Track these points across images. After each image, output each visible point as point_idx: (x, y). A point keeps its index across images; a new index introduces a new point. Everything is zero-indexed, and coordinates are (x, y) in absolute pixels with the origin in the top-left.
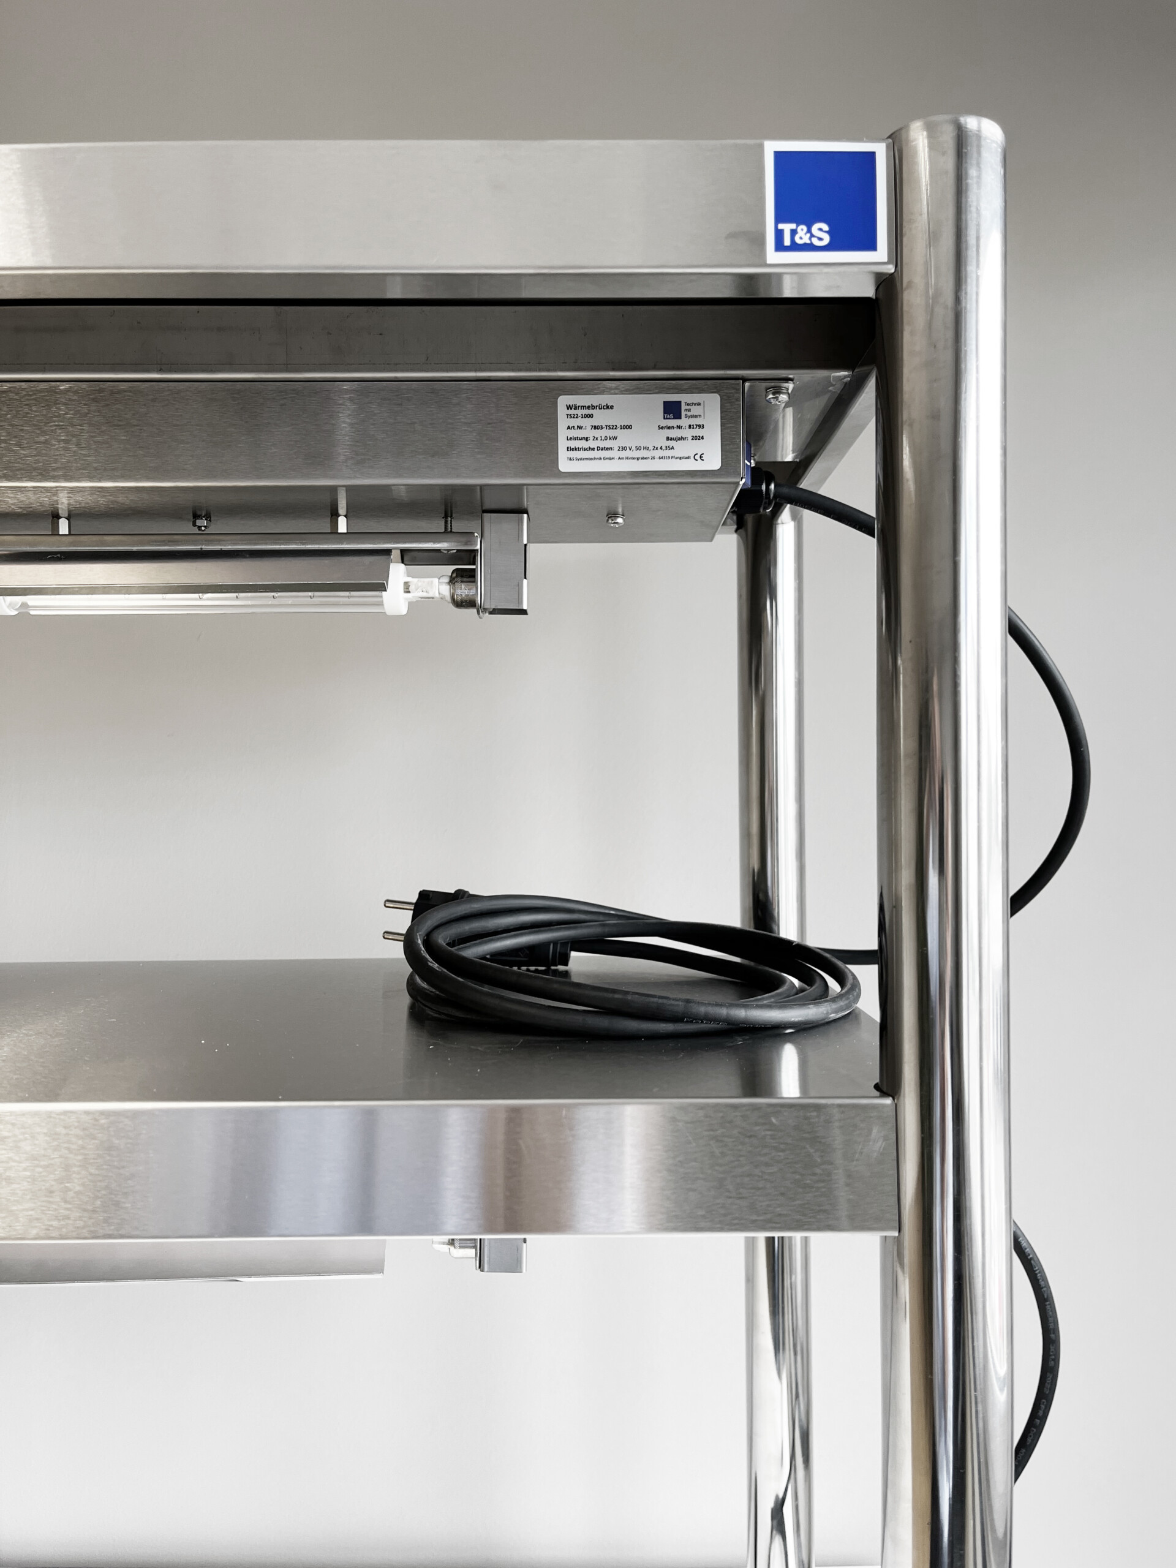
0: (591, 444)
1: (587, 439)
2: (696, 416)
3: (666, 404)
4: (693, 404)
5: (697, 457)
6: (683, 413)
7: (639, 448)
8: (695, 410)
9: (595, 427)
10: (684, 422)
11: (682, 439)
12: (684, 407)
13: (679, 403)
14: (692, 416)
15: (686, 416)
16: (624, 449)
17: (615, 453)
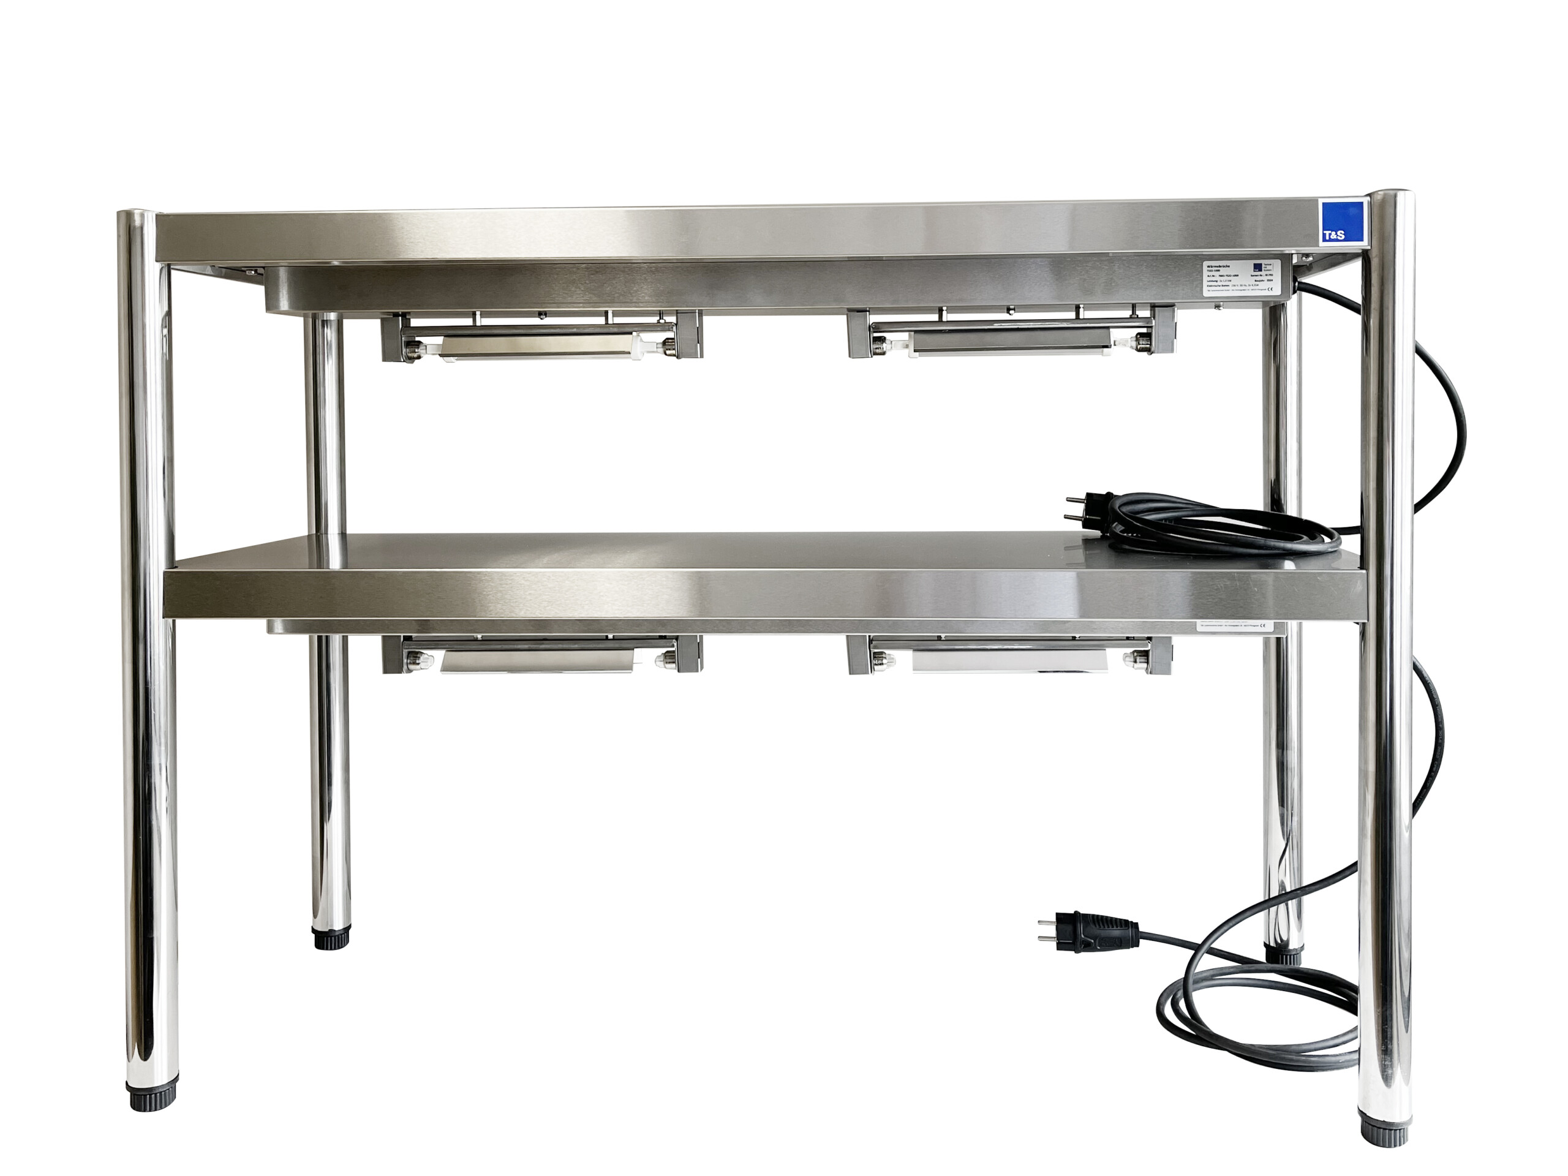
0: (1219, 283)
1: (1217, 281)
2: (1269, 270)
3: (1255, 265)
4: (1268, 265)
5: (1270, 289)
6: (1263, 269)
7: (1241, 285)
8: (1269, 267)
9: (1221, 276)
10: (1263, 273)
11: (1263, 281)
12: (1263, 266)
13: (1261, 264)
14: (1267, 270)
15: (1264, 270)
16: (1234, 286)
17: (1230, 288)
